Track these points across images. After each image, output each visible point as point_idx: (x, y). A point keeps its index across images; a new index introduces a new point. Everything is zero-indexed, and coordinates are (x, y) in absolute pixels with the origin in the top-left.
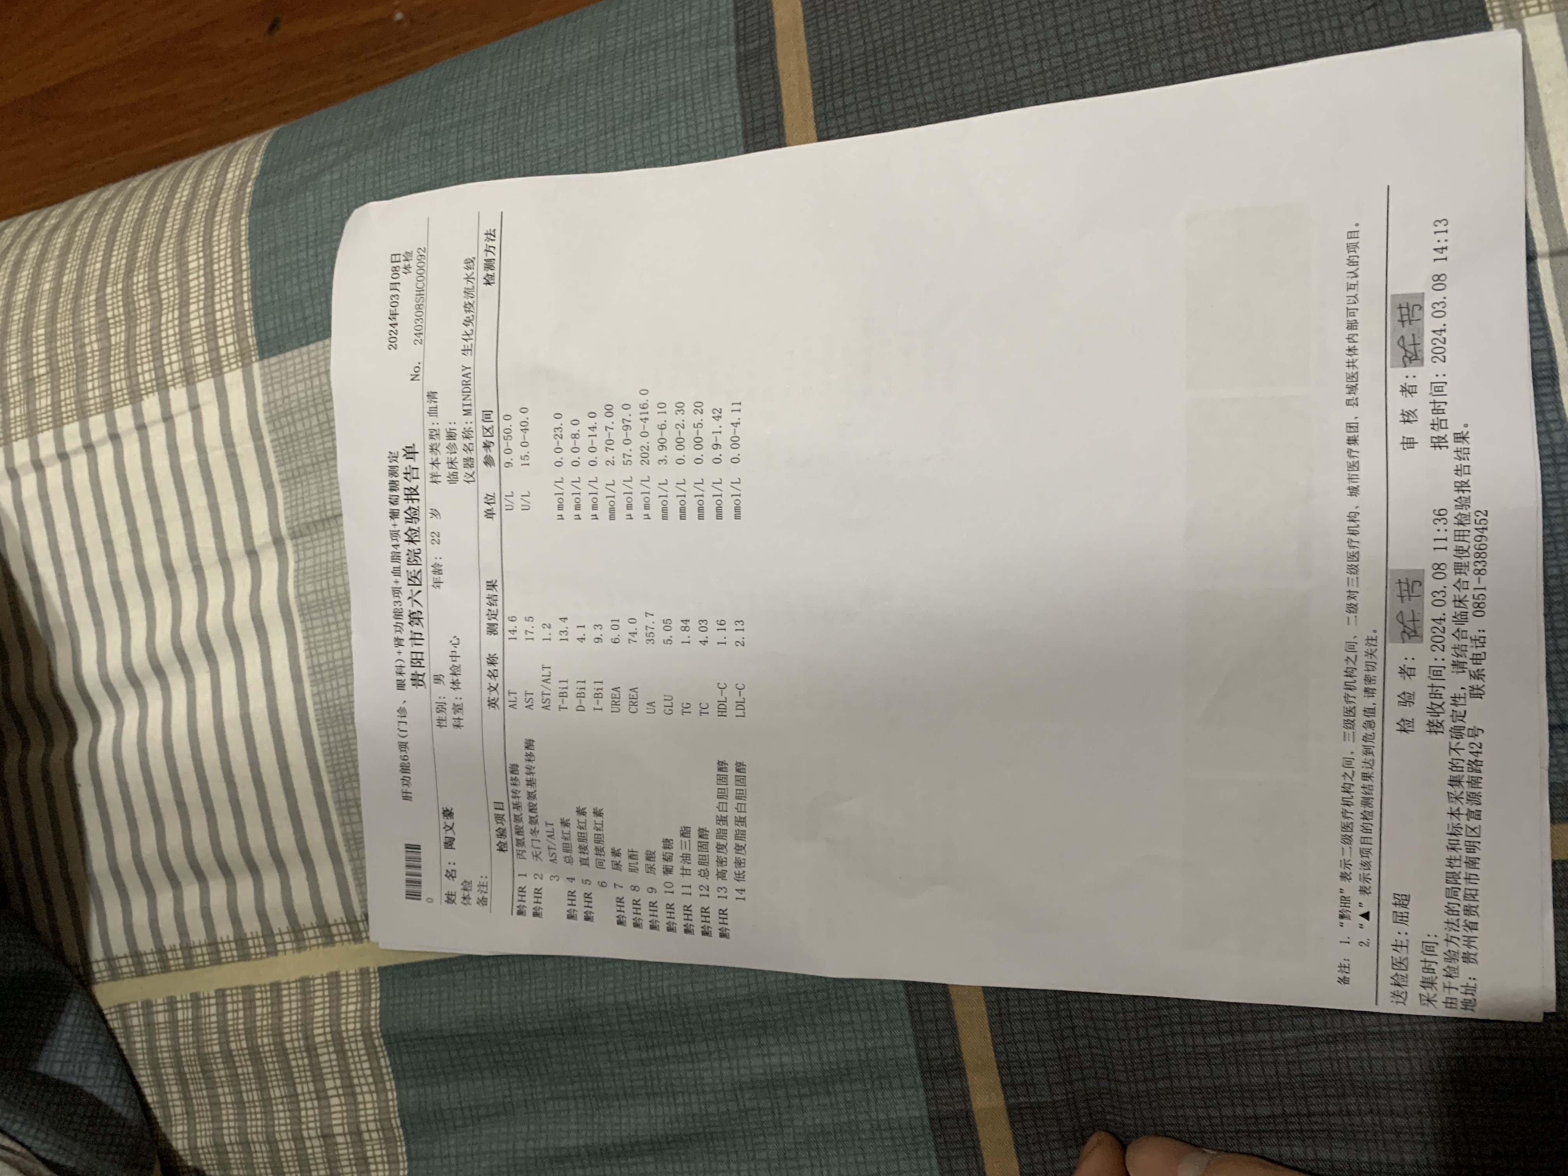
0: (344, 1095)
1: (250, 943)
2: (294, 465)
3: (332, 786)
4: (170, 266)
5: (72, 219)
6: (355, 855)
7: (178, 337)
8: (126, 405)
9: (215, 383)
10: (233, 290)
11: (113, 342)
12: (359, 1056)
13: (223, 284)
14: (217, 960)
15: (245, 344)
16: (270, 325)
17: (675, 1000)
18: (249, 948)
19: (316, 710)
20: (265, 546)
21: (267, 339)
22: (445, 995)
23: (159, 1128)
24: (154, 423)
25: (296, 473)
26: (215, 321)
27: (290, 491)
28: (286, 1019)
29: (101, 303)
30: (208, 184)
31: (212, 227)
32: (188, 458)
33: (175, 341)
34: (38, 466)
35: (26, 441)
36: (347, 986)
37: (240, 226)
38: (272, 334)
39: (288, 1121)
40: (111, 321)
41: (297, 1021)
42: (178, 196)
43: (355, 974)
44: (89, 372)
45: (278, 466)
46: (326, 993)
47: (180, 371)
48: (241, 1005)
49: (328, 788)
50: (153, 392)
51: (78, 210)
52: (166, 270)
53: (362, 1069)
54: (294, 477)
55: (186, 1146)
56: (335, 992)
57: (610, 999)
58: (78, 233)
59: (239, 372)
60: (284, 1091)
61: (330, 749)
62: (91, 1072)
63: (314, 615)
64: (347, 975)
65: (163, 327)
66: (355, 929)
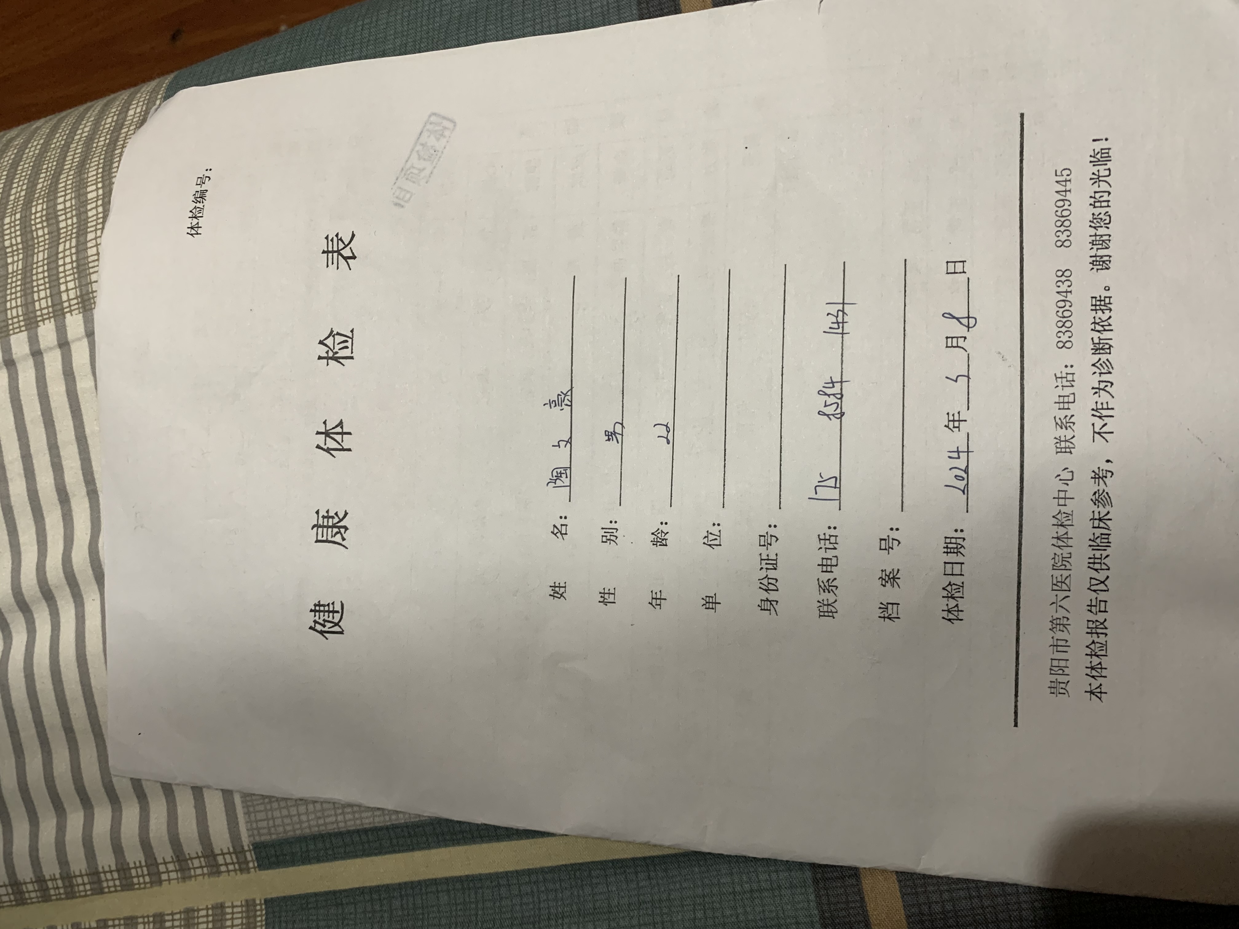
1: (133, 872)
4: (68, 197)
7: (75, 265)
8: (21, 331)
11: (10, 271)
18: (132, 877)
24: (50, 348)
30: (109, 120)
33: (73, 268)
36: (232, 919)
40: (9, 250)
46: (210, 925)
47: (76, 298)
50: (49, 318)
52: (65, 200)
64: (233, 907)
65: (61, 255)
66: (242, 859)
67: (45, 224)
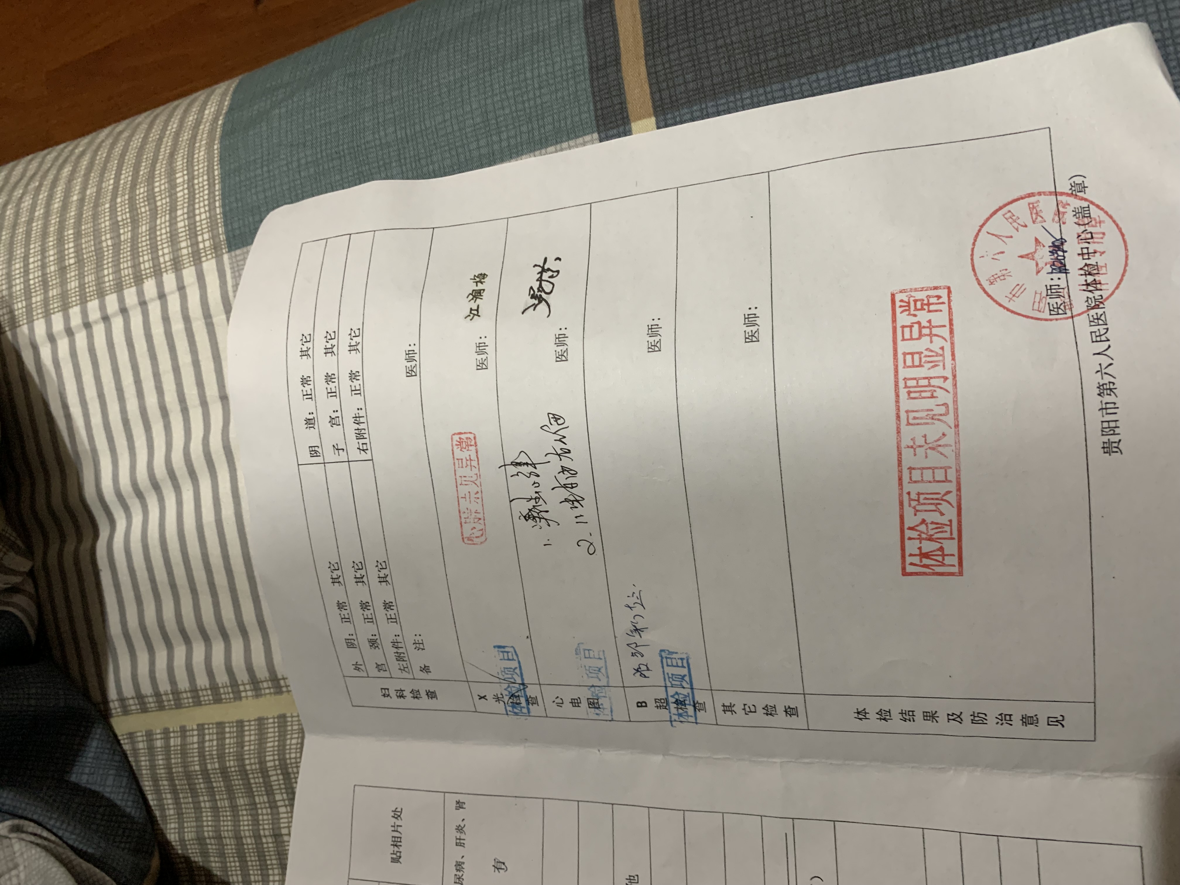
1: (222, 691)
4: (163, 182)
5: (94, 147)
7: (169, 235)
8: (131, 286)
9: (196, 270)
10: (208, 199)
11: (122, 239)
13: (201, 194)
14: (198, 703)
15: (217, 240)
16: (236, 225)
18: (221, 694)
21: (234, 236)
23: (159, 825)
24: (152, 300)
26: (195, 222)
28: (246, 748)
29: (113, 209)
30: (191, 119)
31: (194, 151)
32: (178, 327)
33: (167, 237)
34: (69, 332)
35: (61, 314)
36: (292, 725)
37: (214, 150)
38: (237, 232)
39: (250, 823)
40: (121, 223)
41: (254, 750)
42: (169, 128)
44: (105, 262)
46: (276, 729)
47: (170, 260)
48: (215, 737)
50: (151, 276)
51: (98, 141)
52: (160, 185)
55: (177, 839)
56: (282, 729)
58: (98, 158)
59: (214, 261)
60: (246, 801)
62: (110, 782)
64: (292, 717)
65: (158, 228)
67: (146, 203)
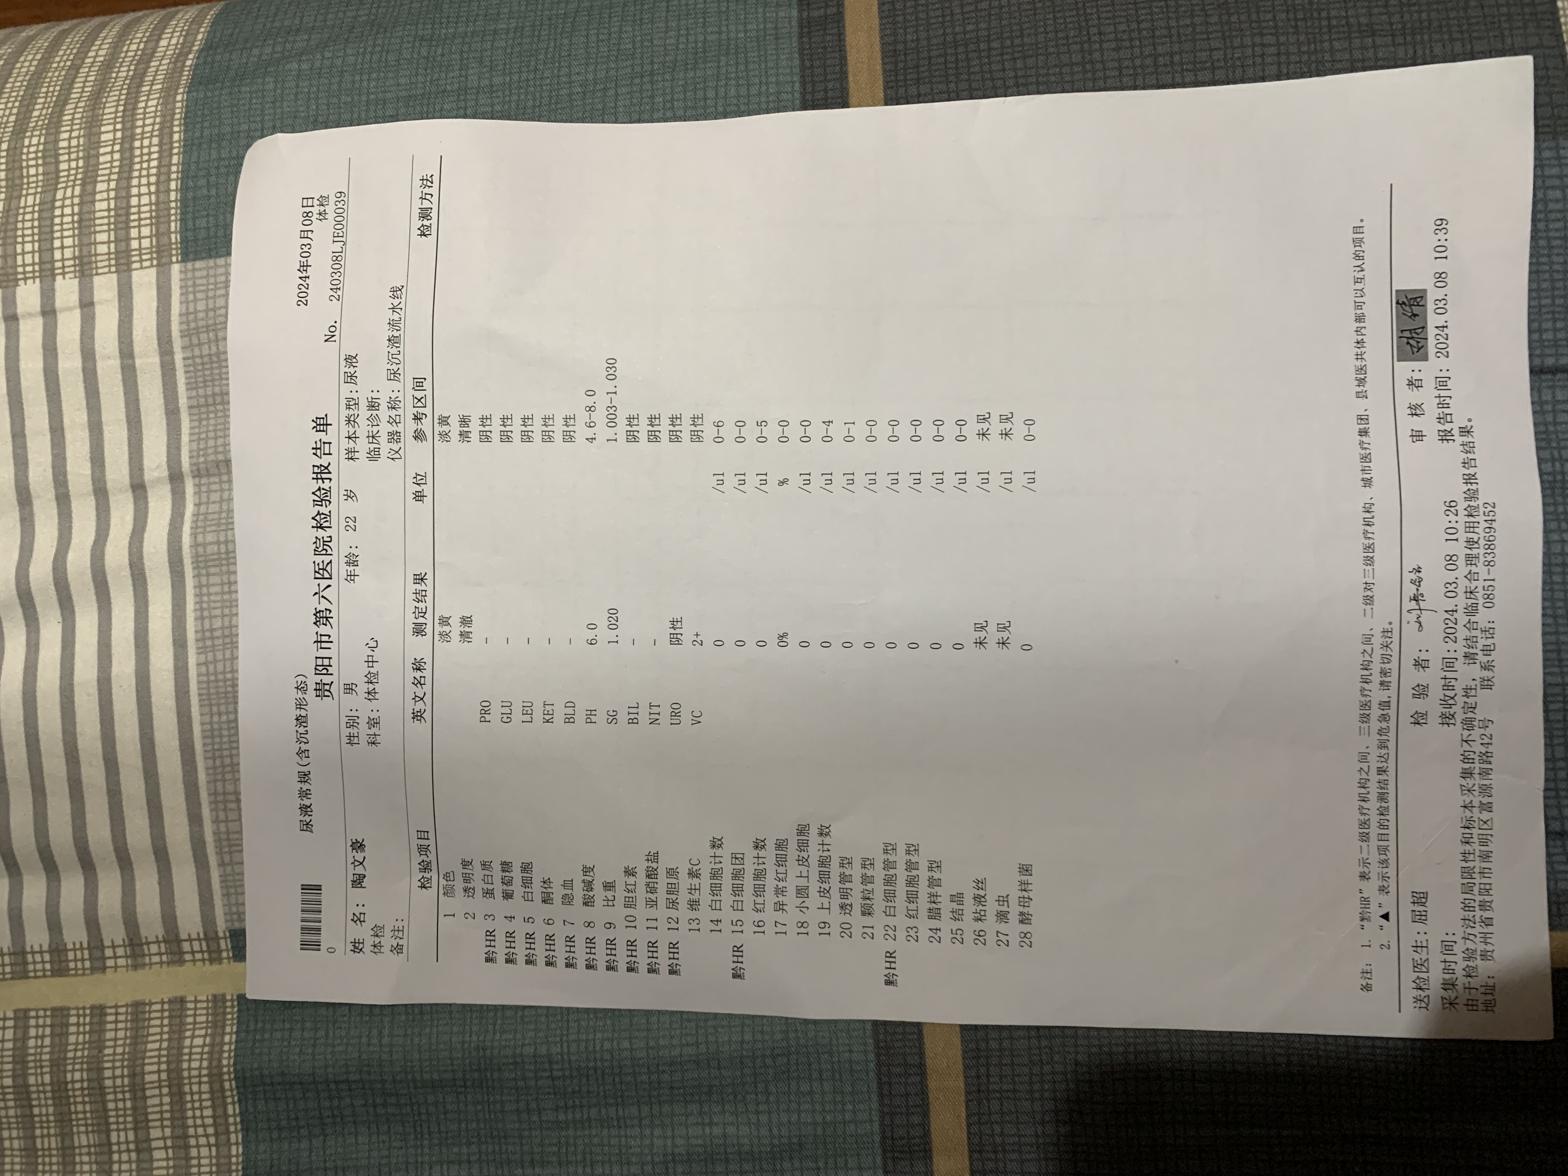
0: (173, 1147)
2: (209, 391)
3: (208, 775)
4: (75, 134)
6: (227, 858)
7: (76, 218)
9: (119, 280)
10: (158, 175)
12: (201, 1100)
13: (145, 165)
14: (21, 974)
15: (165, 240)
16: (199, 223)
17: (607, 1056)
19: (199, 682)
20: (159, 480)
21: (196, 240)
22: (321, 1033)
24: (30, 316)
25: (210, 400)
26: (129, 207)
27: (200, 420)
28: (109, 1051)
30: (133, 48)
31: (137, 97)
33: (73, 222)
36: (195, 1015)
37: (175, 102)
38: (203, 234)
41: (123, 1054)
42: (92, 54)
43: (207, 1001)
45: (188, 390)
46: (166, 1022)
47: (74, 258)
48: (48, 1031)
49: (202, 777)
53: (202, 1117)
54: (207, 405)
56: (177, 1021)
57: (529, 1050)
59: (153, 271)
60: (93, 1139)
61: (212, 730)
63: (212, 570)
64: (196, 1001)
65: (58, 204)
66: (214, 947)
